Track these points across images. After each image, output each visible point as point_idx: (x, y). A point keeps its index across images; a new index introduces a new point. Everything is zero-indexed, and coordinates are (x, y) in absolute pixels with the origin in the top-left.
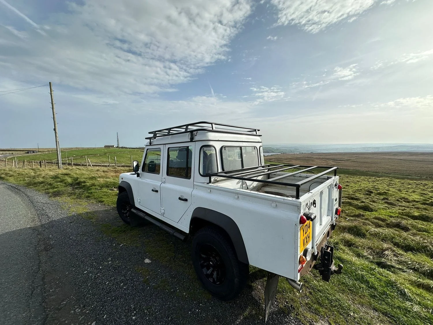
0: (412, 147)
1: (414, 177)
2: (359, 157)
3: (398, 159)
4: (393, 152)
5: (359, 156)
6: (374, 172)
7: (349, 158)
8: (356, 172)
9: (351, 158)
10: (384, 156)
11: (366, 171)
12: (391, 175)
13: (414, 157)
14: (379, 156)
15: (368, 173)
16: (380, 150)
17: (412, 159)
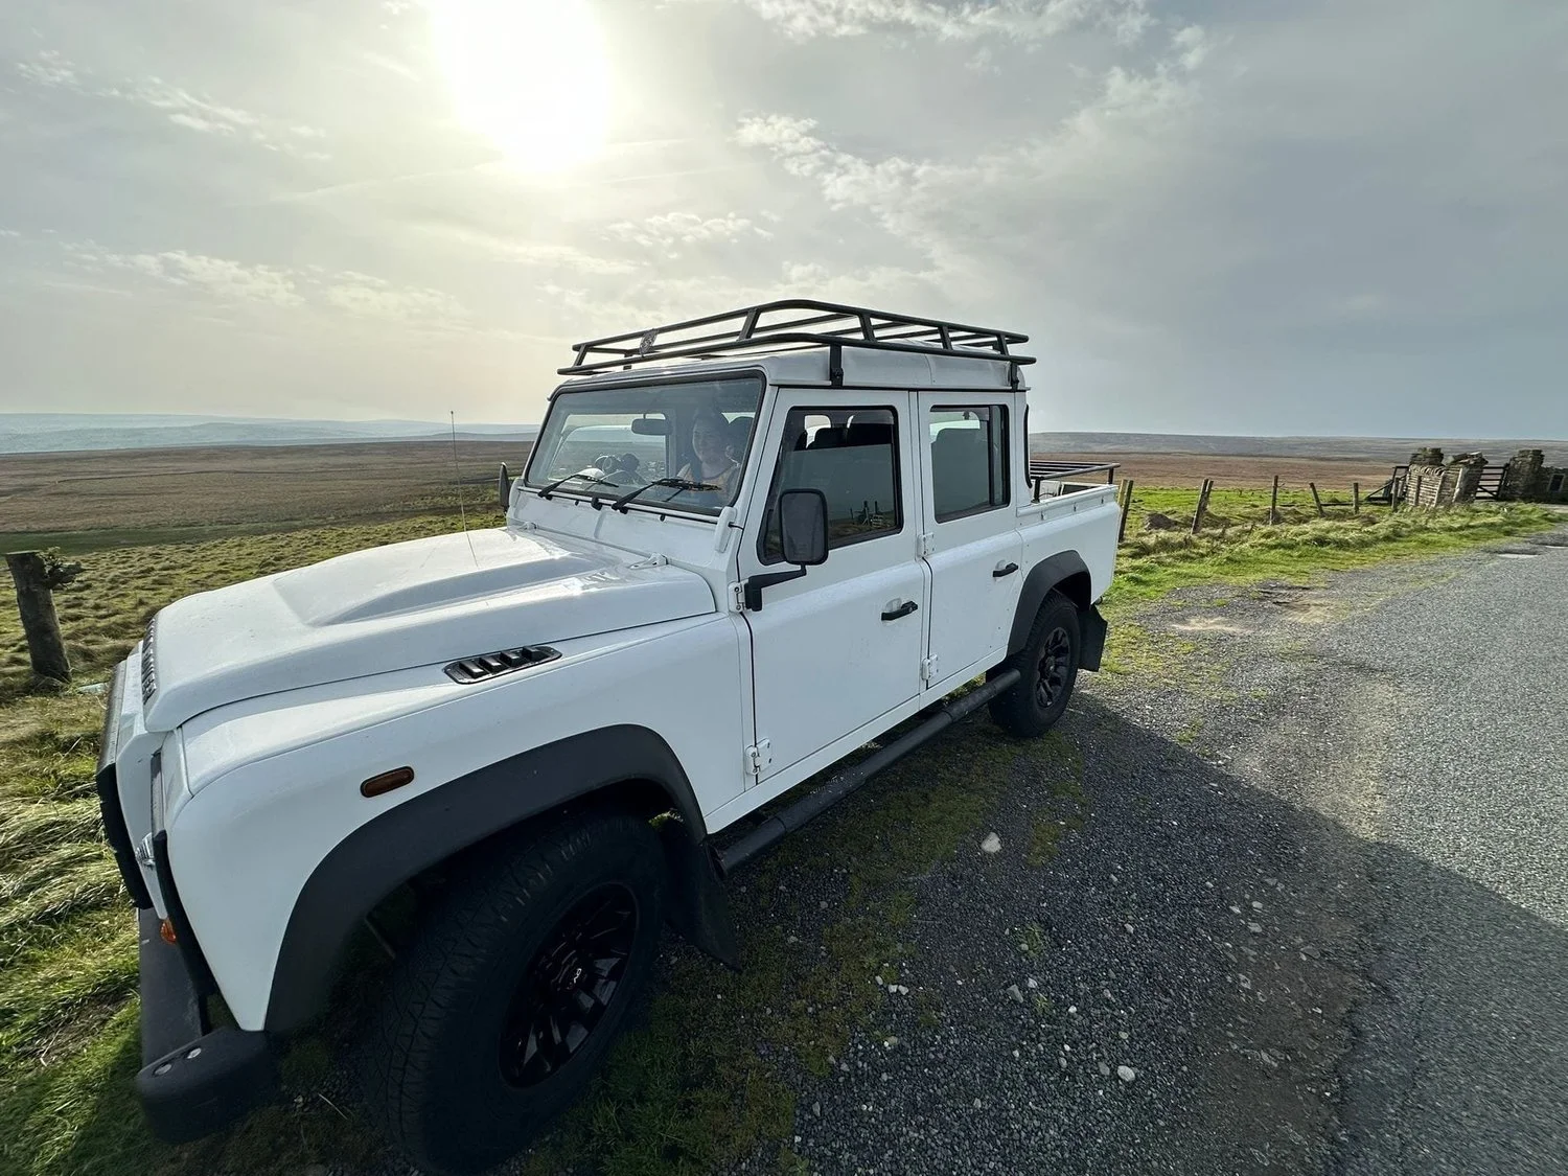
0: (252, 428)
1: (308, 522)
2: (75, 473)
3: (228, 472)
4: (203, 448)
5: (73, 469)
6: (179, 526)
7: (27, 481)
8: (103, 534)
9: (38, 480)
10: (178, 465)
11: (149, 527)
12: (242, 527)
13: (269, 463)
14: (155, 465)
15: (159, 530)
16: (147, 444)
17: (268, 468)
